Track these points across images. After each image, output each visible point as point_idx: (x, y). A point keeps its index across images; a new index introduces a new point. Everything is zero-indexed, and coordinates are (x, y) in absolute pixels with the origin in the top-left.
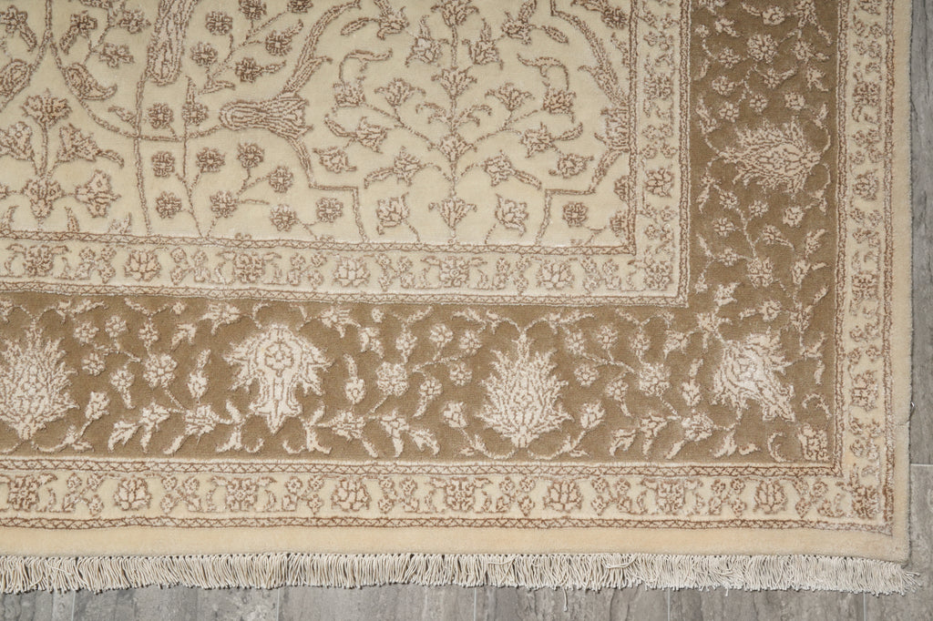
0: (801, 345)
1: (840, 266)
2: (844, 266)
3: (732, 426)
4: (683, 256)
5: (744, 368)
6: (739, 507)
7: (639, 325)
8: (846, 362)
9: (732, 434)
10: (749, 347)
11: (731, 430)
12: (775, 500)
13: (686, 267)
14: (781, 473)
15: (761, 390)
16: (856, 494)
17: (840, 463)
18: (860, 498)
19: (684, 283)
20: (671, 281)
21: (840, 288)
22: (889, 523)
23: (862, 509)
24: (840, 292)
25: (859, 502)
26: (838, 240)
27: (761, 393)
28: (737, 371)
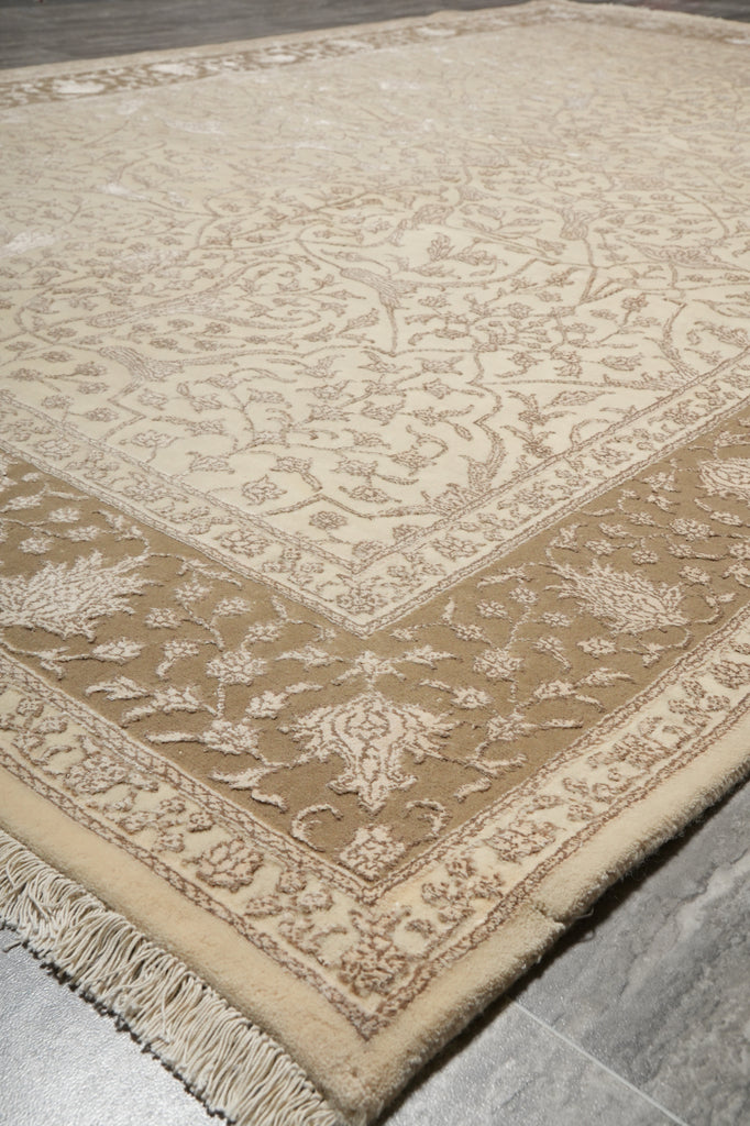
0: (477, 749)
1: (621, 715)
2: (625, 717)
3: (276, 764)
4: (412, 603)
5: (367, 725)
6: (170, 842)
7: (284, 619)
8: (528, 800)
9: (267, 771)
10: (399, 711)
11: (272, 766)
12: (233, 868)
13: (404, 612)
14: (282, 848)
15: (365, 756)
16: (368, 940)
17: (388, 889)
18: (367, 949)
19: (384, 621)
20: (371, 612)
21: (596, 731)
22: (382, 1018)
23: (354, 965)
24: (594, 736)
25: (360, 952)
26: (642, 693)
27: (361, 760)
28: (354, 722)
